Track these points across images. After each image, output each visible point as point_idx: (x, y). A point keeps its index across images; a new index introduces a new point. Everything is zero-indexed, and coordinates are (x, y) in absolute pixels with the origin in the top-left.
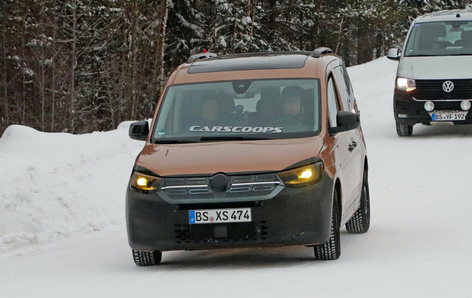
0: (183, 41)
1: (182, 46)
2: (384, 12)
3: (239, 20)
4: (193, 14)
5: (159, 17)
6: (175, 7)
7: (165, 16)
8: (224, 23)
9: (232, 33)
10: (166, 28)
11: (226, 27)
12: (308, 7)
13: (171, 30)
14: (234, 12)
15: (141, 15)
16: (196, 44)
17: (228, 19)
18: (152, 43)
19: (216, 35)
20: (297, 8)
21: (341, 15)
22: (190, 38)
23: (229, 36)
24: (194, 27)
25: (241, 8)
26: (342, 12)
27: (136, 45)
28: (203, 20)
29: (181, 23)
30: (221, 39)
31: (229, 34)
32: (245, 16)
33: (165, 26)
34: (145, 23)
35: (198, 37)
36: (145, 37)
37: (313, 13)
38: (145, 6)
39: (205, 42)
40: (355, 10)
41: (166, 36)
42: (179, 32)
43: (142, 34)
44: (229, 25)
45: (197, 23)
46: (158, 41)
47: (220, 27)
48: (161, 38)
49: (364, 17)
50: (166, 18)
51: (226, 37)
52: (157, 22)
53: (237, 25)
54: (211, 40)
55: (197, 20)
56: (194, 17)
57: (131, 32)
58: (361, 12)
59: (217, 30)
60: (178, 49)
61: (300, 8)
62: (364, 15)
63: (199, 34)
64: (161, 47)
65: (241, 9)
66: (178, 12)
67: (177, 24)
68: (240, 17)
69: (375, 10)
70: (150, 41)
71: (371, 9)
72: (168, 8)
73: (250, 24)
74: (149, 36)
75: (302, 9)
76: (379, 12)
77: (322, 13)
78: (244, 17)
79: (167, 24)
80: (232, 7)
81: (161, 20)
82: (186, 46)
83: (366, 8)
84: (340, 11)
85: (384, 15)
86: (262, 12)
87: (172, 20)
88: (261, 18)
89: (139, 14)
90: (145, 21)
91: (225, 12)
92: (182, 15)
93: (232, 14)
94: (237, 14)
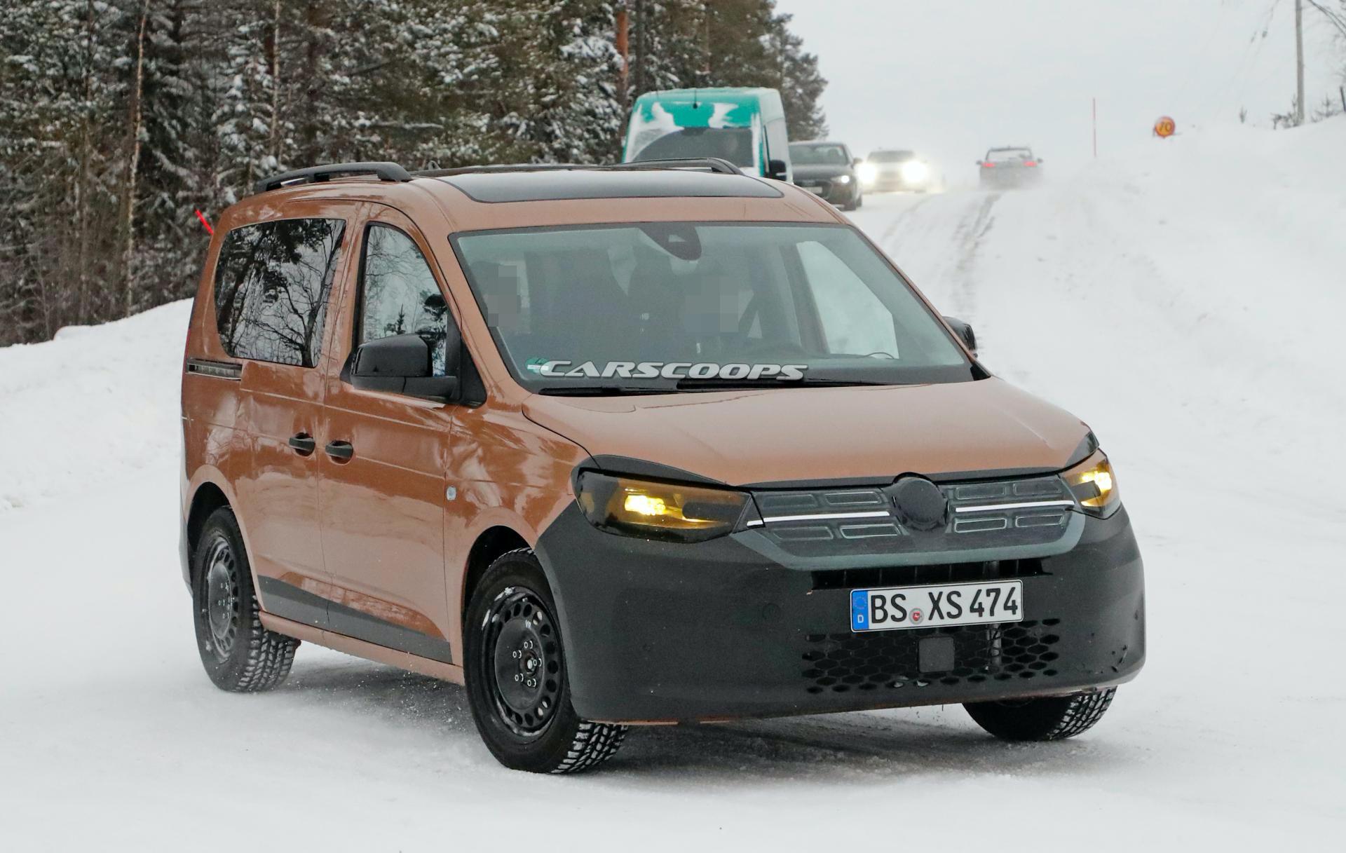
0: (165, 195)
1: (163, 202)
2: (491, 150)
3: (257, 162)
4: (181, 151)
5: (124, 156)
6: (152, 140)
7: (134, 153)
8: (234, 166)
9: (245, 183)
10: (136, 174)
11: (235, 173)
12: (368, 141)
13: (145, 178)
14: (248, 148)
15: (95, 152)
16: (186, 200)
17: (239, 159)
18: (114, 199)
19: (218, 186)
20: (351, 143)
21: (423, 154)
22: (176, 190)
23: (240, 187)
24: (182, 172)
25: (260, 141)
26: (424, 150)
27: (86, 201)
28: (197, 161)
29: (161, 167)
30: (227, 193)
31: (241, 185)
32: (265, 154)
33: (134, 170)
34: (102, 166)
35: (189, 189)
36: (104, 189)
37: (377, 150)
38: (101, 137)
39: (202, 197)
40: (445, 146)
41: (136, 187)
42: (159, 181)
43: (98, 184)
44: (241, 169)
45: (187, 165)
46: (123, 196)
47: (225, 174)
48: (128, 190)
49: (459, 158)
50: (136, 158)
51: (235, 189)
52: (122, 165)
53: (253, 170)
54: (212, 194)
55: (189, 161)
56: (182, 157)
57: (78, 179)
58: (453, 150)
59: (220, 177)
60: (156, 209)
61: (356, 142)
62: (458, 154)
63: (190, 183)
64: (127, 203)
65: (258, 144)
66: (156, 147)
67: (154, 168)
68: (258, 157)
69: (476, 147)
70: (109, 194)
71: (471, 145)
72: (140, 141)
73: (274, 169)
74: (108, 187)
75: (358, 144)
76: (484, 149)
77: (392, 151)
78: (264, 157)
79: (139, 166)
80: (245, 140)
81: (129, 161)
82: (170, 204)
83: (463, 143)
84: (420, 148)
85: (492, 154)
86: (294, 149)
87: (147, 159)
88: (293, 158)
89: (91, 151)
90: (102, 162)
91: (233, 148)
92: (163, 152)
93: (245, 153)
94: (252, 153)
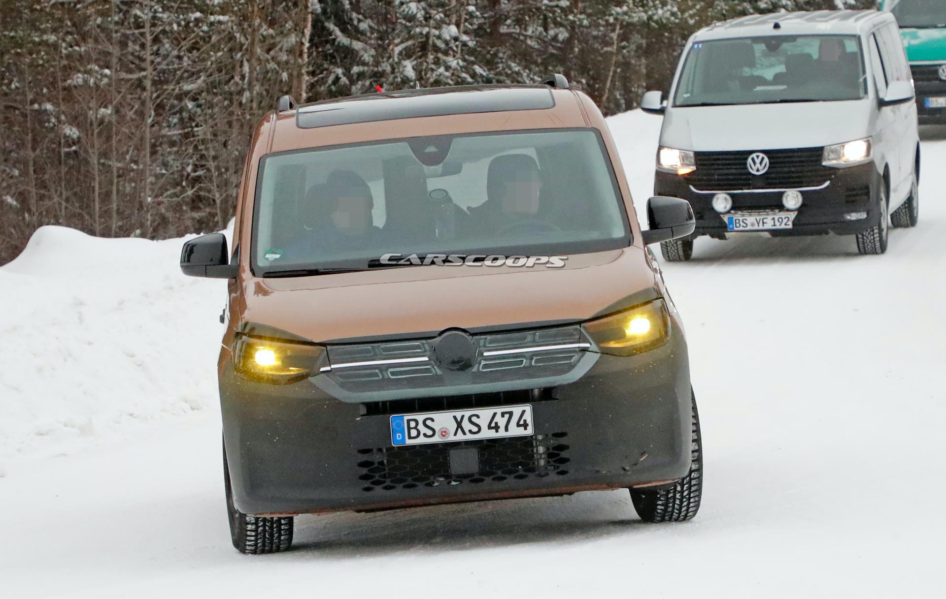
0: (340, 71)
1: (337, 79)
2: (691, 12)
3: (437, 32)
4: (355, 22)
5: (296, 30)
6: (324, 11)
7: (305, 27)
8: (411, 37)
9: (424, 55)
10: (309, 49)
11: (414, 45)
12: (557, 6)
13: (318, 53)
14: (428, 18)
15: (265, 27)
16: (361, 76)
17: (418, 30)
18: (285, 76)
19: (396, 60)
20: (538, 9)
21: (616, 19)
22: (352, 65)
23: (419, 61)
24: (357, 45)
25: (440, 10)
26: (618, 14)
27: (257, 80)
28: (372, 33)
29: (334, 40)
30: (405, 66)
31: (420, 57)
32: (446, 24)
33: (307, 45)
34: (272, 41)
35: (364, 64)
36: (272, 65)
37: (566, 15)
38: (270, 10)
39: (378, 72)
40: (641, 9)
41: (309, 63)
42: (333, 56)
43: (267, 61)
44: (420, 40)
45: (363, 38)
46: (295, 73)
47: (403, 46)
48: (301, 67)
49: (656, 22)
50: (308, 32)
51: (415, 63)
52: (293, 39)
53: (433, 40)
54: (388, 69)
55: (363, 33)
56: (357, 29)
57: (247, 56)
58: (650, 13)
59: (397, 50)
60: (329, 86)
61: (543, 8)
62: (655, 18)
63: (367, 57)
64: (300, 82)
65: (439, 12)
66: (328, 18)
67: (327, 42)
68: (438, 27)
69: (675, 9)
70: (280, 71)
71: (669, 7)
72: (312, 13)
73: (456, 39)
74: (278, 64)
75: (546, 10)
76: (683, 12)
77: (582, 16)
78: (445, 26)
79: (311, 41)
80: (424, 9)
81: (300, 35)
82: (344, 80)
83: (660, 6)
84: (613, 12)
85: (691, 17)
86: (477, 17)
87: (320, 35)
88: (475, 27)
89: (260, 25)
90: (272, 37)
91: (411, 18)
92: (336, 25)
93: (424, 22)
94: (432, 22)
